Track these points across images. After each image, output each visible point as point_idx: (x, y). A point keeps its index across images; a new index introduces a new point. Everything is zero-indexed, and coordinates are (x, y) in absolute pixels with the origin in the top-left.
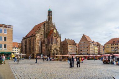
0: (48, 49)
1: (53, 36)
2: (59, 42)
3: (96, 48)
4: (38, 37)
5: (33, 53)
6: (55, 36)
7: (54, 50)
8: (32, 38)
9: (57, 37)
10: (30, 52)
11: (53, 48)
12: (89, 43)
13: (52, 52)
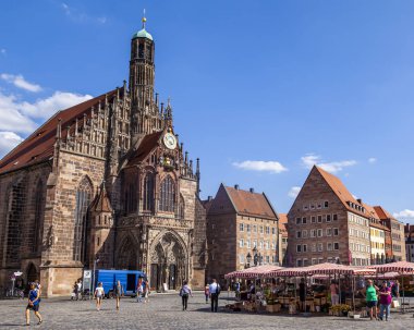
0: (129, 239)
1: (160, 169)
2: (191, 202)
3: (378, 238)
4: (71, 168)
5: (32, 265)
6: (167, 169)
7: (159, 247)
8: (33, 175)
9: (178, 174)
10: (12, 255)
11: (155, 236)
12: (346, 210)
13: (150, 258)
